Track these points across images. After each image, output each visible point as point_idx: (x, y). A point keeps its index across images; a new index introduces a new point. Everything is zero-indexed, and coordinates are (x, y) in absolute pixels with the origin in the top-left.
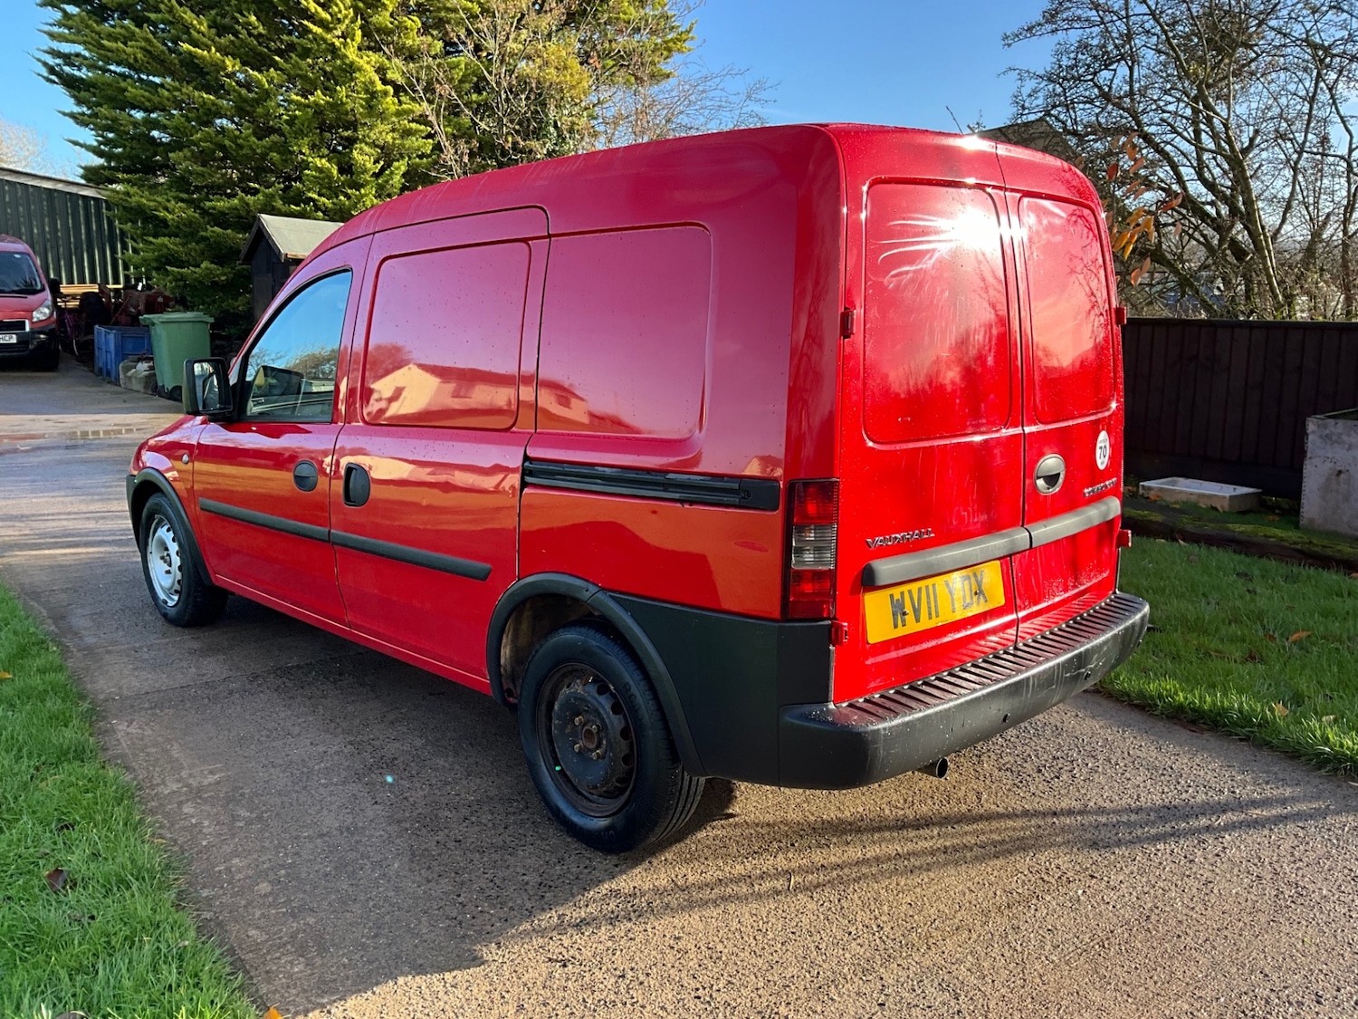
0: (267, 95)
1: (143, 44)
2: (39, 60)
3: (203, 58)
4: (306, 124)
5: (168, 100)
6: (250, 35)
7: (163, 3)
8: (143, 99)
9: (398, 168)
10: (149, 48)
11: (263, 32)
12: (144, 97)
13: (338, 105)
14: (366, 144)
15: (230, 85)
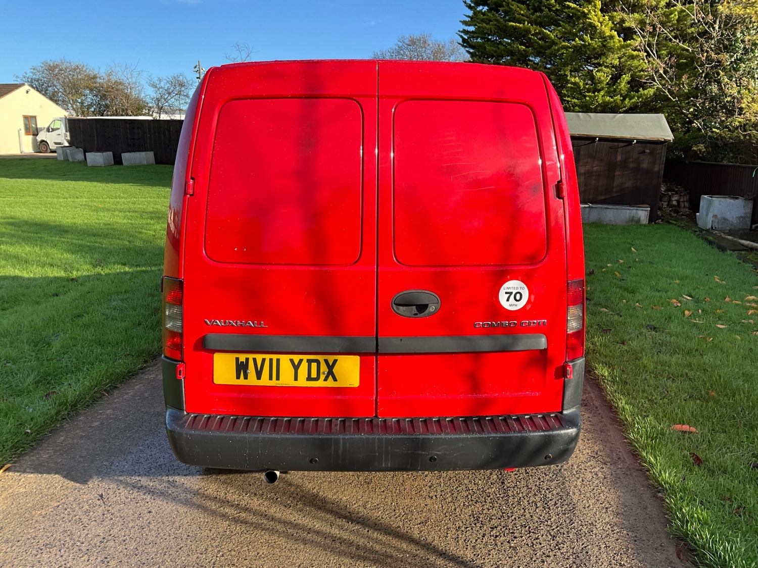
0: (553, 43)
1: (495, 23)
2: (459, 35)
3: (520, 28)
4: (569, 58)
5: (504, 51)
6: (550, 10)
7: (504, 1)
8: (492, 52)
9: (624, 79)
10: (498, 24)
11: (558, 8)
12: (493, 50)
13: (587, 46)
14: (606, 67)
15: (534, 39)
